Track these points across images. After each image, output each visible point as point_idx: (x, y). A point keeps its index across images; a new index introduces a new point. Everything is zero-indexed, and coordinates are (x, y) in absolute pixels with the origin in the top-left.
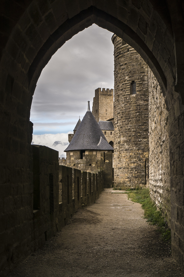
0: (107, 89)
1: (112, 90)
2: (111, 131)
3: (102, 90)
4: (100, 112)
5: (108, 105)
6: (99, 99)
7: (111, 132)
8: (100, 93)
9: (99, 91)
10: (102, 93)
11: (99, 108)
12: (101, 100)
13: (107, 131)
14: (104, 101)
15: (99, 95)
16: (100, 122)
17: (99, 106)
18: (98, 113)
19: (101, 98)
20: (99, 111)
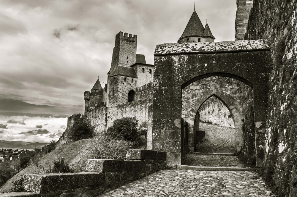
0: (130, 35)
1: (135, 36)
2: (133, 78)
3: (123, 35)
4: (120, 59)
5: (129, 52)
6: (120, 44)
7: (133, 80)
8: (121, 37)
9: (121, 35)
10: (123, 38)
11: (119, 54)
12: (122, 46)
13: (128, 78)
14: (125, 47)
15: (120, 39)
16: (119, 67)
17: (120, 52)
18: (118, 59)
19: (123, 43)
20: (120, 57)
